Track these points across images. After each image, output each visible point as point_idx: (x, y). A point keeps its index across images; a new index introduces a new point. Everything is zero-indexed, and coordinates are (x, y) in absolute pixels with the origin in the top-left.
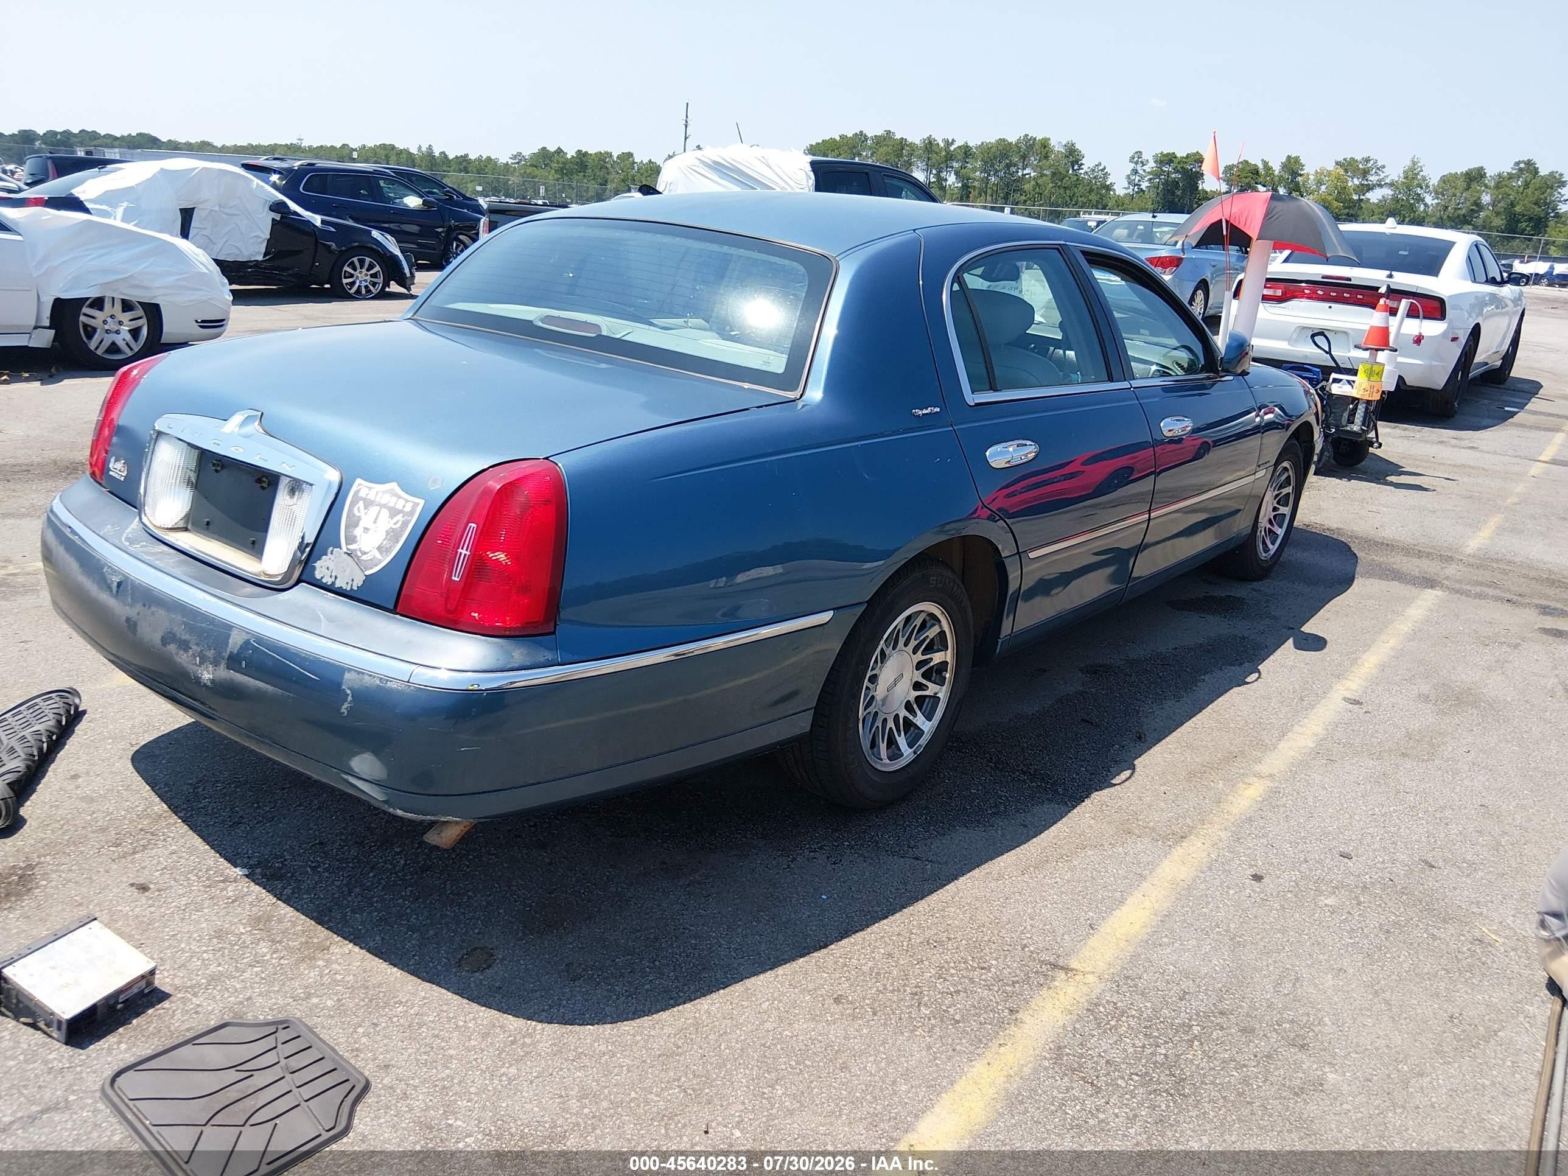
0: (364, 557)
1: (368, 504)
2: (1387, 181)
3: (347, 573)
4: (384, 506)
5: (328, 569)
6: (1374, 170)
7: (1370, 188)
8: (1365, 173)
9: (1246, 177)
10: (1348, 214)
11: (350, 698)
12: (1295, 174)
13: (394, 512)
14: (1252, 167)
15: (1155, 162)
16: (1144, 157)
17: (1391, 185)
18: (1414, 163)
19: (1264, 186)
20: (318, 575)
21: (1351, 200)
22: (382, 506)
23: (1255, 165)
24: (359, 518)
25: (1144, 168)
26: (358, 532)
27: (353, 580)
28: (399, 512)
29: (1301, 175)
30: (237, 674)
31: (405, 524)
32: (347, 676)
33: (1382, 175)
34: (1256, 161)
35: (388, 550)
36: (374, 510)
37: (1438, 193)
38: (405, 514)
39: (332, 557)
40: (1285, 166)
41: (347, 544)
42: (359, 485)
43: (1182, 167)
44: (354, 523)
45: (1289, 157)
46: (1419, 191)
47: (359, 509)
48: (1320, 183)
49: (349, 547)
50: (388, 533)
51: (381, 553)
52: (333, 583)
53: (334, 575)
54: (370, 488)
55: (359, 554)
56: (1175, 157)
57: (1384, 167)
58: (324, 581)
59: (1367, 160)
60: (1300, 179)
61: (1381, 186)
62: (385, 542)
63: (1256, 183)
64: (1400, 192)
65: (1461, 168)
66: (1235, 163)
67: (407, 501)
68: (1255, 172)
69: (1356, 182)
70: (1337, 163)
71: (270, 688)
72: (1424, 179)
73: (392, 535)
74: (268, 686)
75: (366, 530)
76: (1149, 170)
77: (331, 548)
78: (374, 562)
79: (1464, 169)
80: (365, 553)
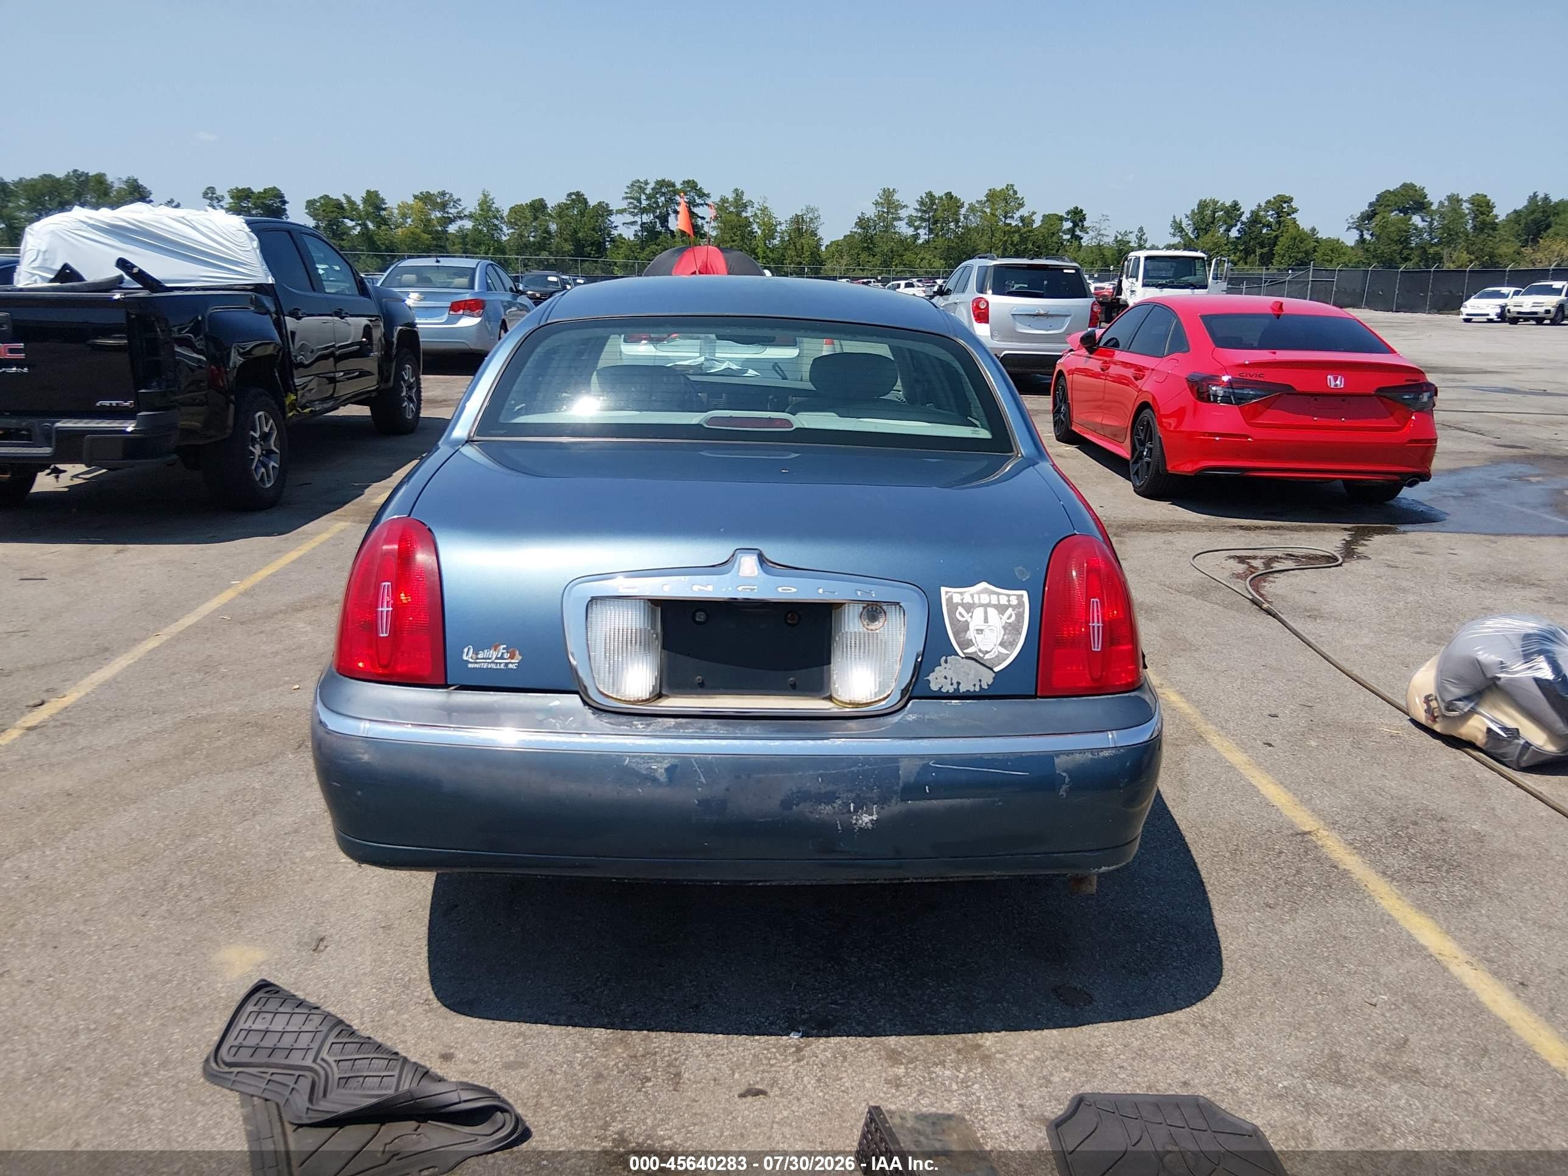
0: (987, 656)
1: (969, 608)
2: (467, 213)
3: (971, 676)
4: (989, 605)
5: (946, 678)
6: (452, 204)
7: (451, 221)
8: (444, 206)
9: (333, 212)
10: (437, 246)
11: (1067, 780)
12: (379, 208)
13: (1001, 609)
14: (335, 202)
15: (232, 197)
16: (219, 193)
17: (470, 216)
18: (485, 196)
19: (352, 220)
20: (934, 687)
21: (437, 231)
22: (985, 606)
23: (337, 200)
24: (967, 624)
25: (221, 203)
26: (971, 634)
27: (980, 681)
28: (1006, 608)
29: (385, 209)
30: (917, 802)
31: (1019, 616)
32: (1057, 760)
33: (460, 208)
34: (337, 195)
35: (1013, 644)
36: (979, 612)
37: (511, 224)
38: (1014, 607)
39: (948, 666)
40: (365, 201)
41: (962, 649)
42: (947, 593)
43: (262, 203)
44: (962, 628)
45: (368, 192)
46: (496, 222)
47: (961, 614)
48: (404, 216)
49: (965, 651)
50: (1004, 628)
51: (1005, 648)
52: (958, 689)
53: (954, 682)
54: (961, 594)
55: (981, 655)
56: (252, 193)
57: (459, 200)
58: (944, 690)
59: (443, 194)
60: (383, 213)
61: (461, 218)
62: (1006, 637)
63: (344, 218)
64: (480, 224)
65: (526, 200)
66: (316, 197)
67: (1008, 596)
68: (339, 206)
69: (439, 215)
70: (416, 197)
71: (967, 802)
72: (498, 210)
73: (1012, 629)
74: (964, 800)
75: (980, 631)
76: (227, 206)
77: (944, 658)
78: (1001, 658)
79: (528, 202)
80: (987, 652)
